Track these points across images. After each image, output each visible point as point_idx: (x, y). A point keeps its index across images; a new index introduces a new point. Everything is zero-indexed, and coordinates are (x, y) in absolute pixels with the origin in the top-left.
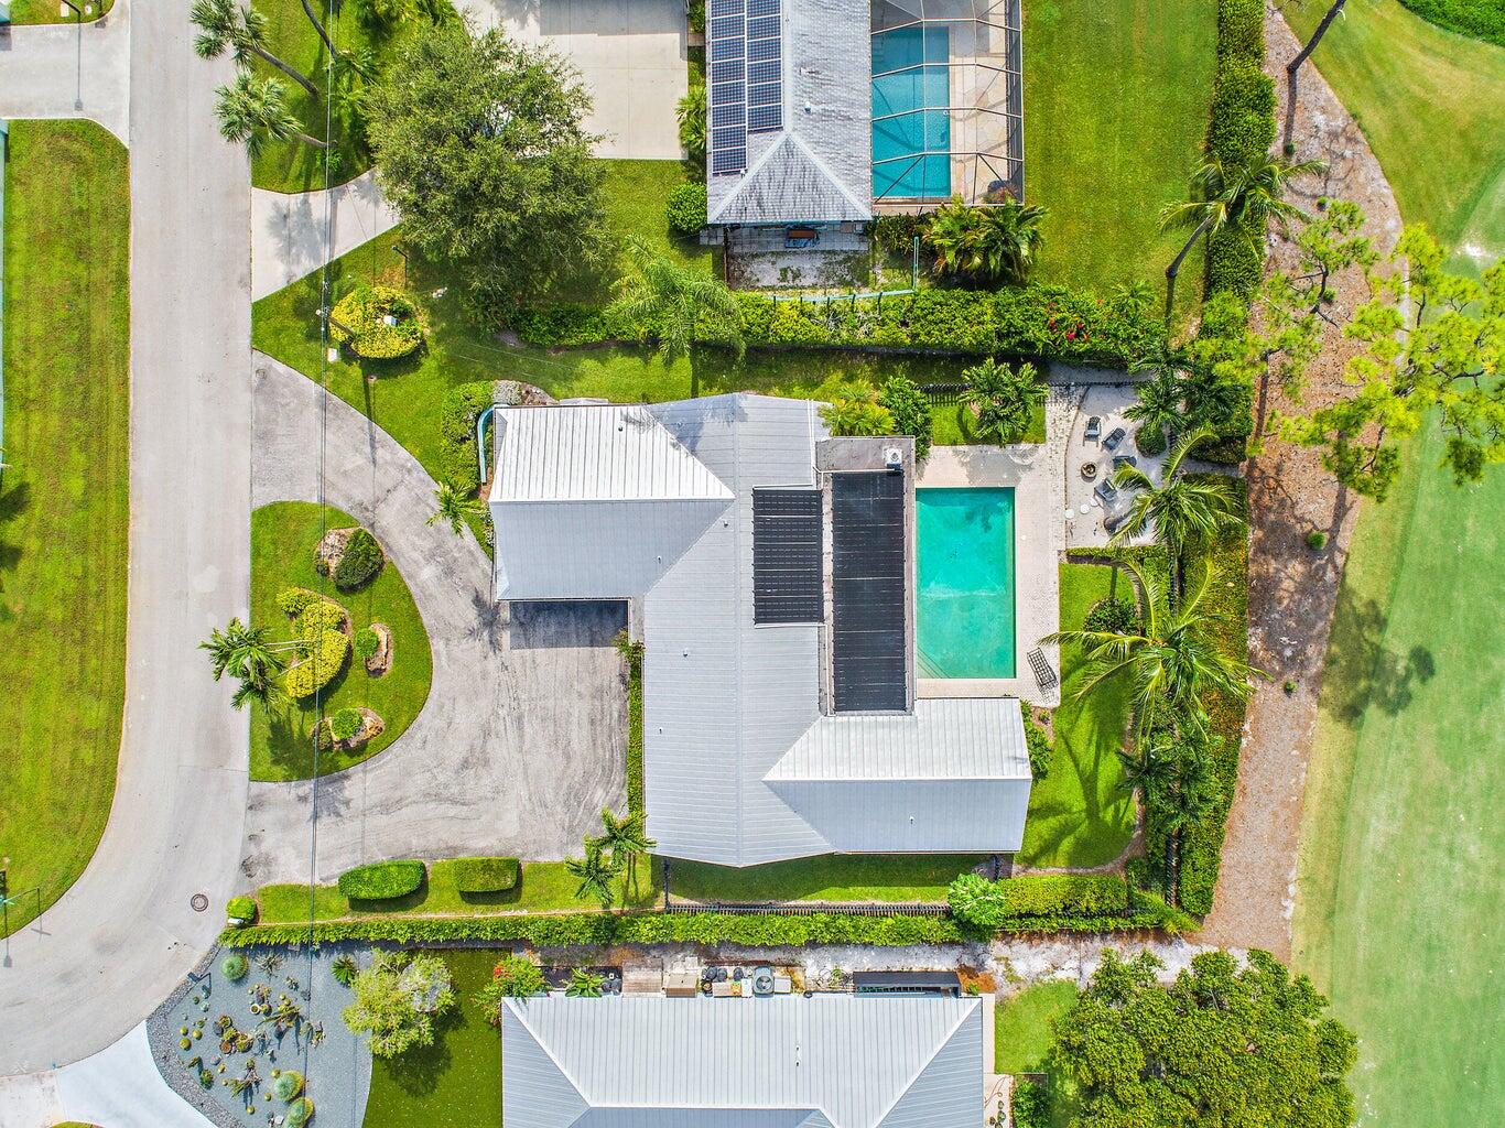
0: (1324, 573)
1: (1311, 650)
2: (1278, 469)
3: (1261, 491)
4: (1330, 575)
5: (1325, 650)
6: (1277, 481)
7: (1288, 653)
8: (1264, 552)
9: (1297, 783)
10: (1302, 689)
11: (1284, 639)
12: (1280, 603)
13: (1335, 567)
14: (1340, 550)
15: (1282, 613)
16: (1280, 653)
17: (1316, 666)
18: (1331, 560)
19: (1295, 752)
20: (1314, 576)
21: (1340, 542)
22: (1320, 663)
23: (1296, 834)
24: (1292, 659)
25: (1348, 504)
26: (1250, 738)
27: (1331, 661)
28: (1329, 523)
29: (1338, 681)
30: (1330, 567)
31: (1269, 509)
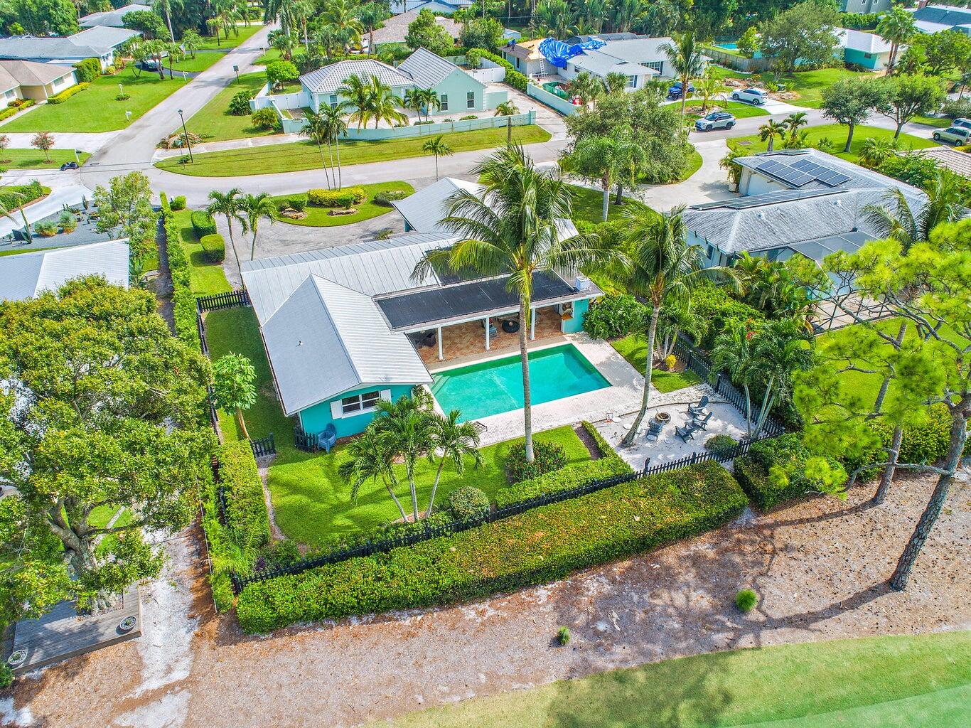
0: (718, 631)
1: (620, 651)
2: (786, 548)
3: (753, 542)
4: (721, 638)
5: (633, 665)
6: (774, 551)
7: (601, 627)
8: (694, 564)
9: (443, 694)
10: (567, 657)
11: (615, 615)
12: (653, 596)
13: (734, 641)
14: (757, 637)
15: (641, 604)
16: (596, 618)
17: (606, 663)
18: (739, 634)
19: (482, 677)
20: (705, 619)
21: (766, 635)
22: (611, 667)
23: (370, 719)
24: (598, 634)
25: (813, 626)
26: (480, 620)
27: (620, 678)
28: (777, 614)
29: (601, 695)
30: (731, 635)
31: (742, 553)
